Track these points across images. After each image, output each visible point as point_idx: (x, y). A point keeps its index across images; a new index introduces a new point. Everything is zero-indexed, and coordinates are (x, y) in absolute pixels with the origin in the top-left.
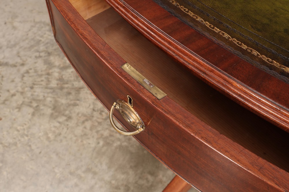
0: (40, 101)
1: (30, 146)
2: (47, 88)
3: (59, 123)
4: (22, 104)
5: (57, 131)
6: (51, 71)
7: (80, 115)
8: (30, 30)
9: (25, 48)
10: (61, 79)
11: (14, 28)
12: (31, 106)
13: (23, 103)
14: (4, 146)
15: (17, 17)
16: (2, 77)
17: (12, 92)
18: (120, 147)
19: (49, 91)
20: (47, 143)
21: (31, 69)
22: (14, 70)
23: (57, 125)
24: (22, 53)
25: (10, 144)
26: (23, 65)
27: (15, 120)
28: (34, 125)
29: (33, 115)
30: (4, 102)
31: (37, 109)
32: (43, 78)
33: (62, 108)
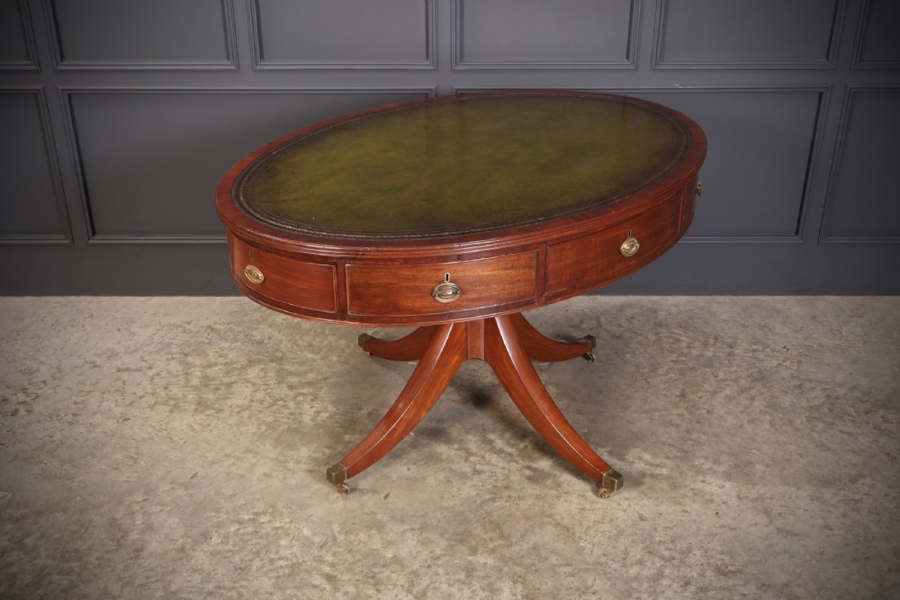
0: (178, 399)
1: (171, 438)
2: (186, 387)
3: (207, 416)
4: (154, 404)
5: (205, 423)
6: (189, 371)
7: (234, 407)
8: (155, 334)
9: (151, 352)
11: (132, 334)
12: (167, 405)
13: (156, 403)
14: (137, 442)
15: (134, 322)
16: (124, 382)
17: (140, 394)
18: (289, 430)
19: (189, 389)
20: (193, 434)
21: (162, 371)
22: (141, 374)
23: (205, 417)
24: (147, 357)
25: (144, 439)
26: (150, 368)
27: (147, 418)
28: (174, 420)
29: (171, 411)
30: (130, 404)
31: (176, 406)
32: (180, 378)
33: (209, 403)
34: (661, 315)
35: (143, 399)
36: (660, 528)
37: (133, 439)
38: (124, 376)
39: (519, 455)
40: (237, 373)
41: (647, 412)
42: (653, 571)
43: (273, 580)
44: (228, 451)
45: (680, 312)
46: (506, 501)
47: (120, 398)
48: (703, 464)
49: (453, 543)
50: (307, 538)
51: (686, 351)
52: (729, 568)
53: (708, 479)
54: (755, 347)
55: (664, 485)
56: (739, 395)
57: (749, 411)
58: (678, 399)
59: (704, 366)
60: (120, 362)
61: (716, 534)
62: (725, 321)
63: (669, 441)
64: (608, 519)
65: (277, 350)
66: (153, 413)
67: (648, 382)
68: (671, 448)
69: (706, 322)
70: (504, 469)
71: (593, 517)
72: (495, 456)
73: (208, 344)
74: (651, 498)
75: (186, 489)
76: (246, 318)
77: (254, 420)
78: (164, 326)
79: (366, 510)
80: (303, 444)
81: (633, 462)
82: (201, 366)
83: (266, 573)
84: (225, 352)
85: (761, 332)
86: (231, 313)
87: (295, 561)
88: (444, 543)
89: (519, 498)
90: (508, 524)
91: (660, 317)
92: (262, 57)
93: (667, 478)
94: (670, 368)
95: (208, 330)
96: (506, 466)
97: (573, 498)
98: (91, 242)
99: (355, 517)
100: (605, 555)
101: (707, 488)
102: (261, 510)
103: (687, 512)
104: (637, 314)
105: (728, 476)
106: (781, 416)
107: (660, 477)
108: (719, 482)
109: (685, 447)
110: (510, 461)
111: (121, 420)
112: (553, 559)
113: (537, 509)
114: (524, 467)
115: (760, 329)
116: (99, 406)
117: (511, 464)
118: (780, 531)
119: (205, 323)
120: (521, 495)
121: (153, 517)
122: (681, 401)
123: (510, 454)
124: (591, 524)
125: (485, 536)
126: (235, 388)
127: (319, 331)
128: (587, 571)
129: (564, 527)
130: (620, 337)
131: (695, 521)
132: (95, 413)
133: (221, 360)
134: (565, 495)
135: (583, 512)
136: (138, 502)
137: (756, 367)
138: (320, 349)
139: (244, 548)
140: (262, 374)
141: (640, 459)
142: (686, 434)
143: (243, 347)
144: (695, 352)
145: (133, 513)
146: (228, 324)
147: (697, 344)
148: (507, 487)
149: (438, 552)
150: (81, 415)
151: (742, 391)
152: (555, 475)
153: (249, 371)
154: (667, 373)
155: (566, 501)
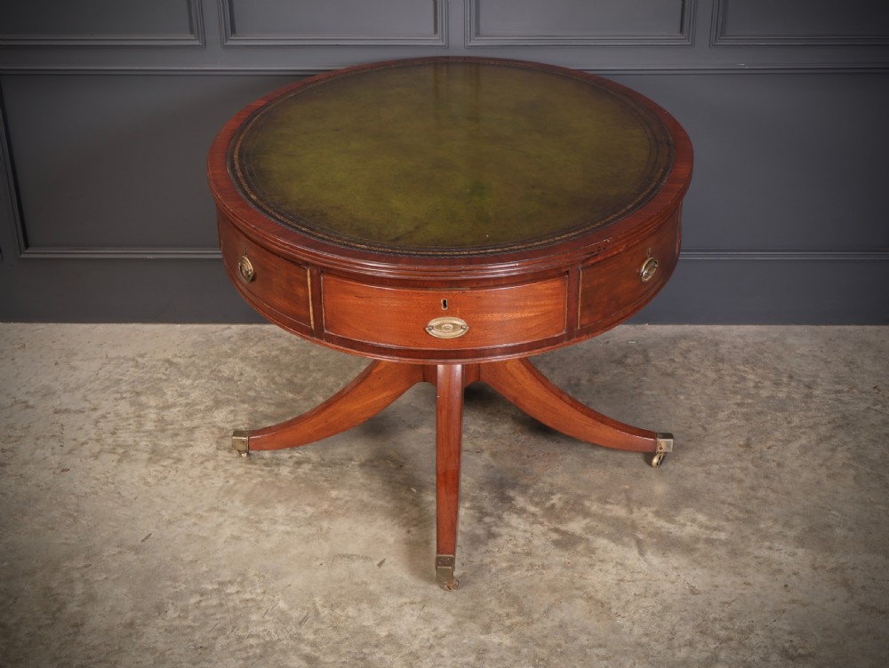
0: (129, 446)
1: (119, 493)
2: (138, 432)
3: (163, 466)
4: (99, 452)
5: (160, 475)
6: (142, 413)
7: (196, 456)
8: (101, 369)
9: (95, 391)
10: (161, 420)
11: (74, 368)
12: (114, 453)
13: (101, 451)
14: (77, 497)
15: (75, 354)
16: (62, 425)
17: (82, 440)
19: (142, 434)
20: (146, 488)
21: (109, 413)
22: (83, 416)
23: (161, 468)
24: (91, 396)
25: (86, 494)
26: (94, 409)
27: (90, 469)
28: (123, 471)
29: (120, 461)
30: (70, 452)
31: (125, 455)
32: (131, 421)
33: (166, 451)
34: (724, 348)
35: (86, 446)
36: (715, 603)
37: (73, 494)
38: (63, 418)
39: (543, 516)
40: (200, 415)
41: (703, 465)
42: (705, 655)
43: (241, 662)
44: (189, 509)
45: (747, 345)
46: (527, 570)
47: (57, 445)
48: (771, 527)
49: (461, 619)
50: (282, 612)
51: (753, 391)
52: (800, 651)
53: (776, 545)
54: (838, 387)
55: (722, 551)
56: (818, 444)
57: (829, 464)
58: (742, 449)
59: (775, 410)
60: (59, 402)
61: (784, 611)
62: (802, 355)
63: (730, 500)
64: (652, 592)
65: (250, 389)
66: (98, 462)
67: (705, 429)
68: (732, 508)
69: (779, 357)
70: (525, 531)
71: (633, 590)
72: (515, 516)
73: (166, 380)
74: (705, 567)
75: (137, 553)
76: (212, 351)
77: (220, 471)
78: (112, 359)
79: (356, 580)
80: (280, 501)
81: (684, 525)
82: (156, 407)
83: (233, 654)
84: (186, 390)
85: (847, 369)
86: (194, 344)
87: (267, 639)
88: (450, 620)
89: (543, 567)
90: (530, 597)
91: (723, 351)
92: (233, 31)
93: (725, 543)
94: (733, 413)
95: (167, 365)
96: (528, 528)
97: (609, 566)
98: (23, 256)
99: (342, 587)
100: (647, 635)
101: (776, 556)
102: (228, 579)
103: (749, 584)
104: (693, 346)
105: (800, 541)
106: (868, 470)
107: (717, 542)
108: (790, 549)
109: (749, 507)
110: (533, 523)
111: (57, 471)
112: (584, 639)
113: (565, 579)
114: (550, 530)
115: (846, 366)
116: (32, 454)
117: (535, 526)
118: (863, 607)
119: (163, 356)
120: (546, 562)
121: (96, 586)
122: (745, 452)
123: (534, 515)
124: (630, 598)
125: (500, 612)
126: (197, 434)
127: (302, 366)
128: (625, 653)
129: (598, 601)
130: (672, 375)
131: (758, 595)
132: (26, 463)
133: (182, 400)
134: (599, 563)
135: (622, 583)
136: (78, 569)
137: (839, 412)
138: (302, 387)
139: (206, 623)
140: (231, 417)
141: (694, 521)
142: (752, 493)
143: (208, 385)
144: (764, 393)
145: (72, 581)
146: (190, 357)
147: (767, 383)
148: (528, 554)
149: (443, 629)
150: (10, 464)
151: (821, 440)
152: (588, 540)
153: (215, 414)
154: (729, 418)
155: (601, 570)
